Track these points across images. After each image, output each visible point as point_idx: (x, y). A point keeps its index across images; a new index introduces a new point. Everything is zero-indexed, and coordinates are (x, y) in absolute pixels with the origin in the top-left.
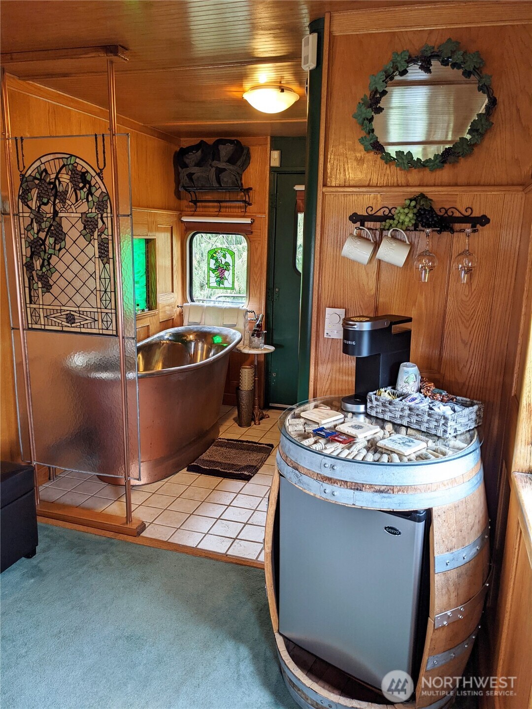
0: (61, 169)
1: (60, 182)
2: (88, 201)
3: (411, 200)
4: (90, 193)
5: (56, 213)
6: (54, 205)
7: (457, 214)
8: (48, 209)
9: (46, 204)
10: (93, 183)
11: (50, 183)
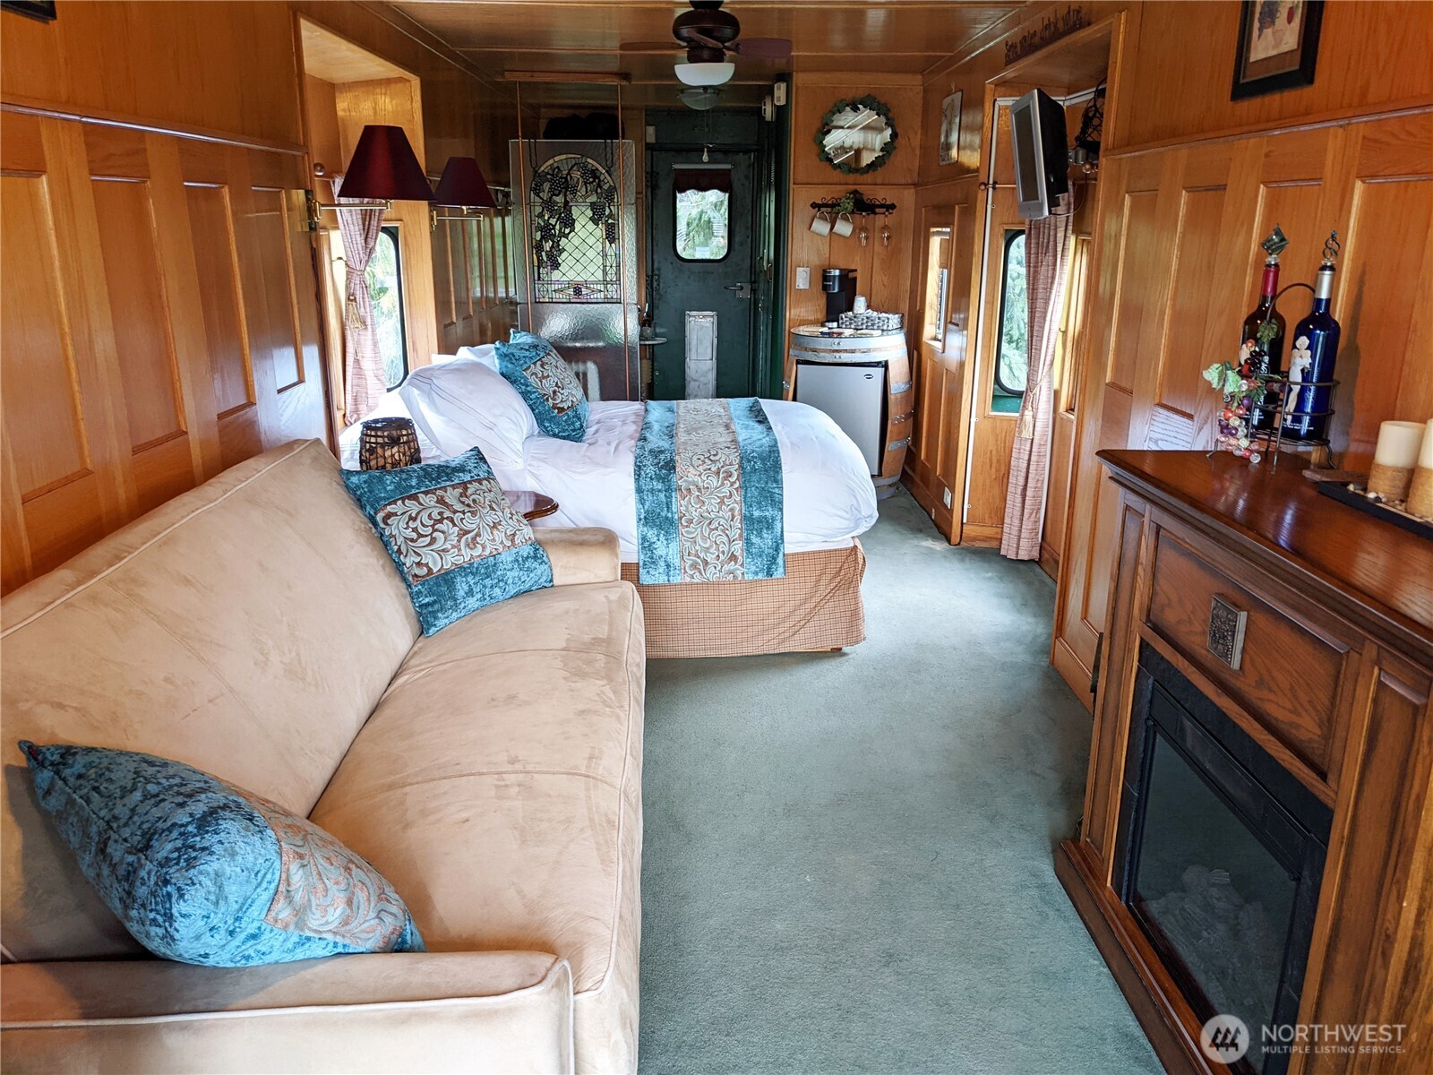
0: (573, 167)
1: (571, 177)
2: (597, 193)
3: (850, 194)
4: (599, 186)
5: (566, 203)
6: (565, 196)
7: (878, 203)
8: (559, 199)
9: (557, 195)
10: (602, 178)
11: (561, 178)
